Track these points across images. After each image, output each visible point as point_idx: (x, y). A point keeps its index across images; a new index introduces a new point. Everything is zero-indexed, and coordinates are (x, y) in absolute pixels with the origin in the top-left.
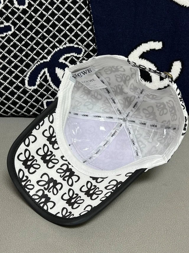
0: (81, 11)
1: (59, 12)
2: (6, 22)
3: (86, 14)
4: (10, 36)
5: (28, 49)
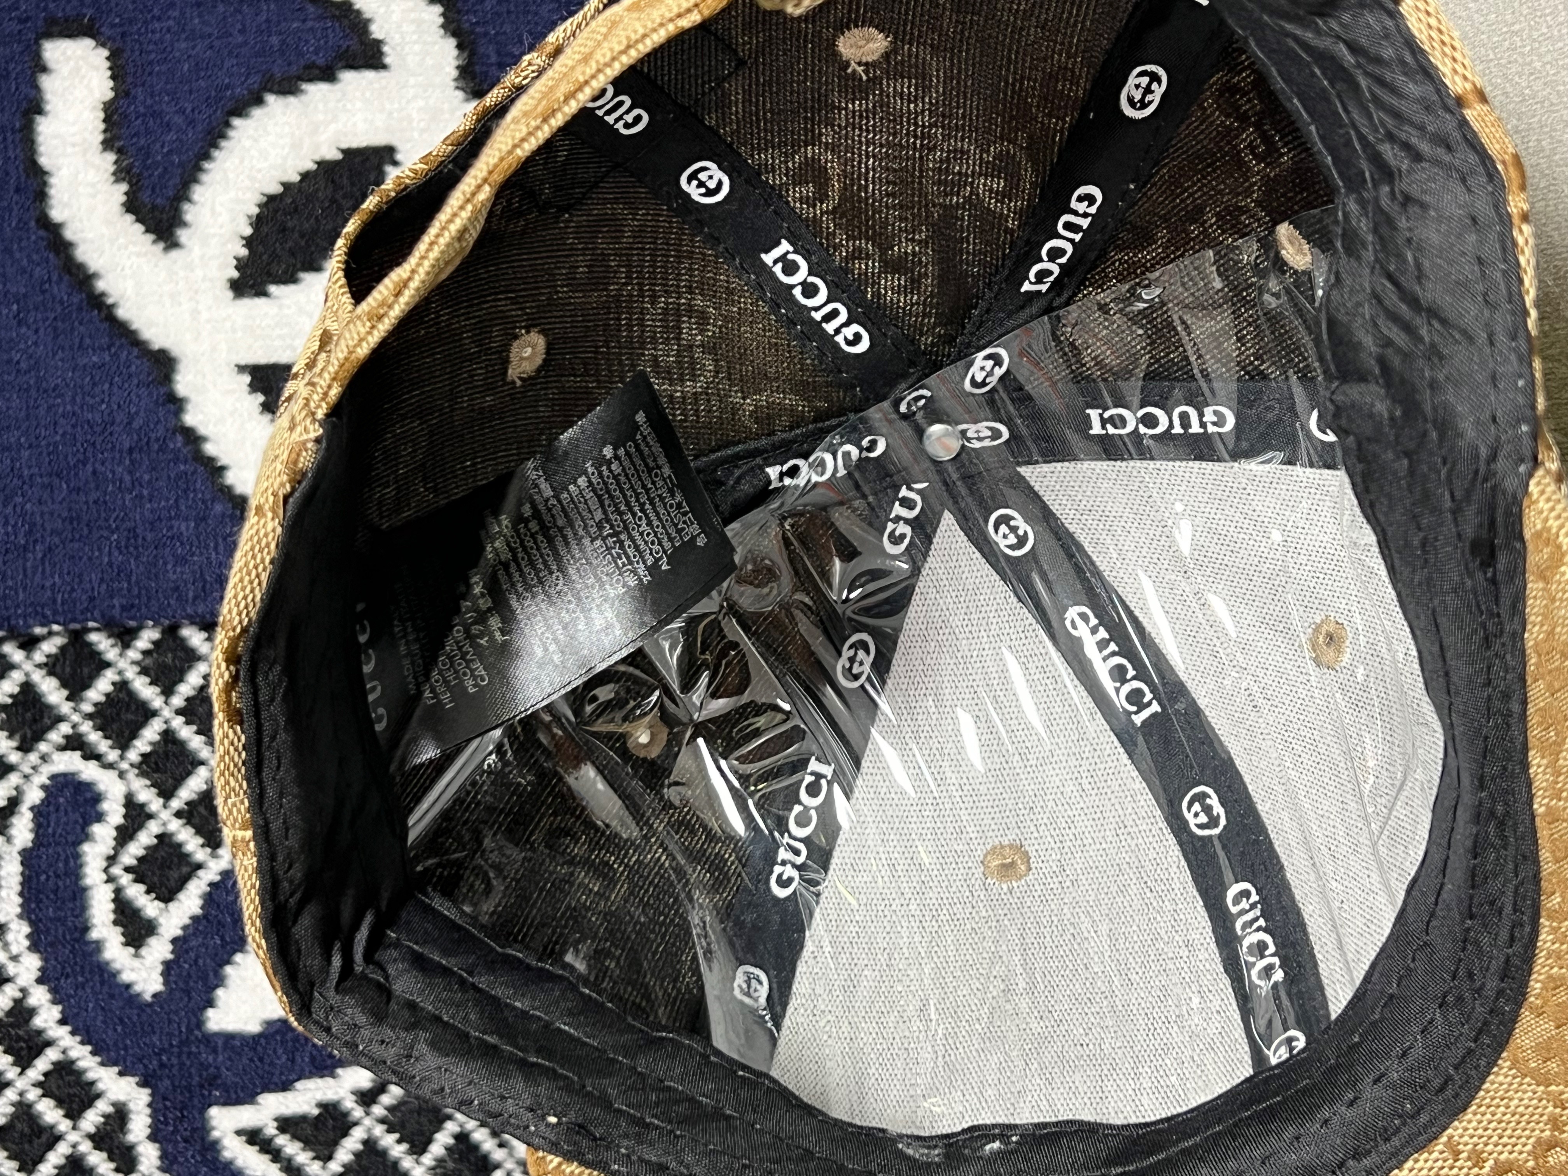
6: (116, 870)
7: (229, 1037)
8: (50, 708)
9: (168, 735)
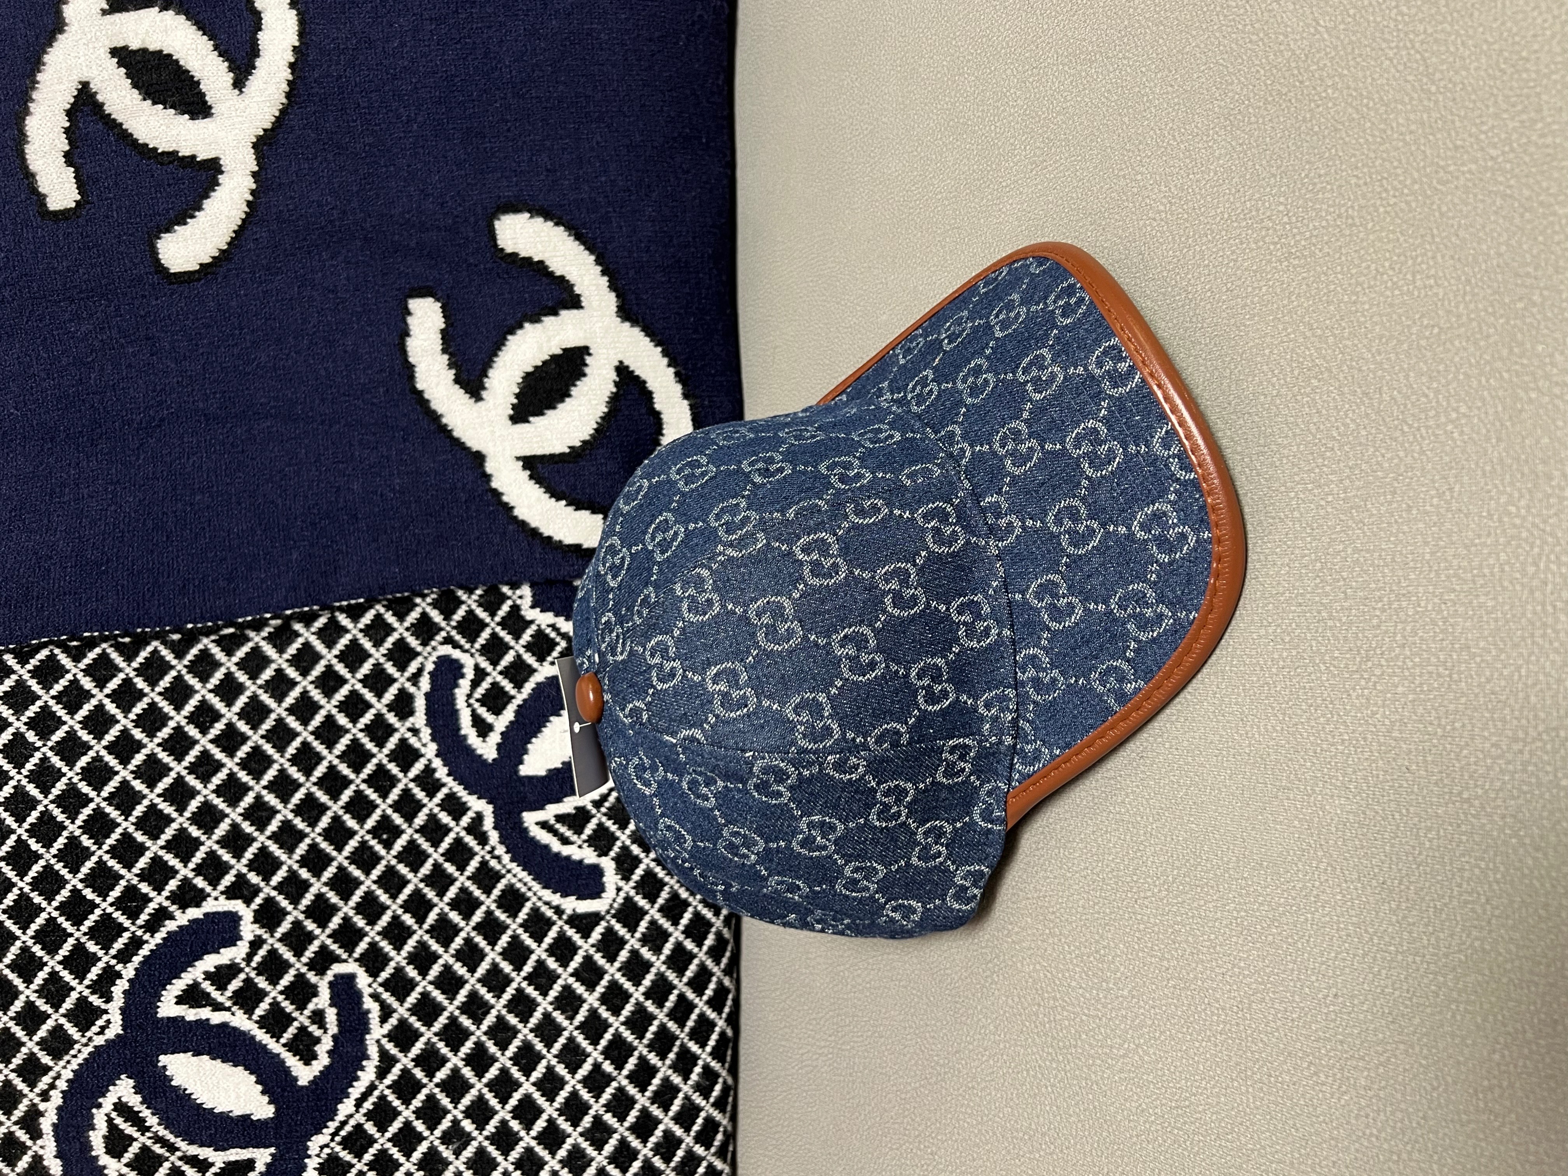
0: (267, 661)
1: (268, 762)
2: (315, 1000)
3: (281, 639)
4: (380, 980)
5: (436, 900)
6: (472, 701)
7: (530, 779)
8: (436, 624)
9: (494, 635)
